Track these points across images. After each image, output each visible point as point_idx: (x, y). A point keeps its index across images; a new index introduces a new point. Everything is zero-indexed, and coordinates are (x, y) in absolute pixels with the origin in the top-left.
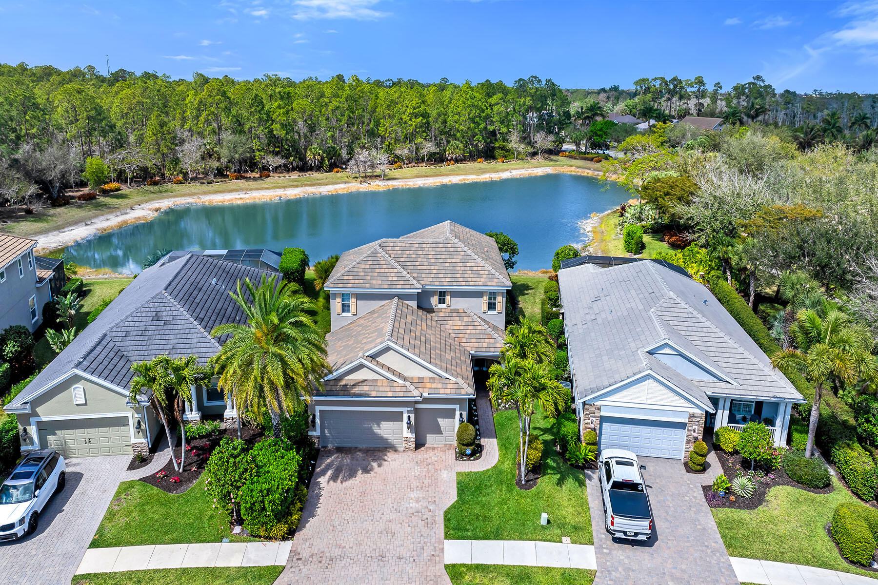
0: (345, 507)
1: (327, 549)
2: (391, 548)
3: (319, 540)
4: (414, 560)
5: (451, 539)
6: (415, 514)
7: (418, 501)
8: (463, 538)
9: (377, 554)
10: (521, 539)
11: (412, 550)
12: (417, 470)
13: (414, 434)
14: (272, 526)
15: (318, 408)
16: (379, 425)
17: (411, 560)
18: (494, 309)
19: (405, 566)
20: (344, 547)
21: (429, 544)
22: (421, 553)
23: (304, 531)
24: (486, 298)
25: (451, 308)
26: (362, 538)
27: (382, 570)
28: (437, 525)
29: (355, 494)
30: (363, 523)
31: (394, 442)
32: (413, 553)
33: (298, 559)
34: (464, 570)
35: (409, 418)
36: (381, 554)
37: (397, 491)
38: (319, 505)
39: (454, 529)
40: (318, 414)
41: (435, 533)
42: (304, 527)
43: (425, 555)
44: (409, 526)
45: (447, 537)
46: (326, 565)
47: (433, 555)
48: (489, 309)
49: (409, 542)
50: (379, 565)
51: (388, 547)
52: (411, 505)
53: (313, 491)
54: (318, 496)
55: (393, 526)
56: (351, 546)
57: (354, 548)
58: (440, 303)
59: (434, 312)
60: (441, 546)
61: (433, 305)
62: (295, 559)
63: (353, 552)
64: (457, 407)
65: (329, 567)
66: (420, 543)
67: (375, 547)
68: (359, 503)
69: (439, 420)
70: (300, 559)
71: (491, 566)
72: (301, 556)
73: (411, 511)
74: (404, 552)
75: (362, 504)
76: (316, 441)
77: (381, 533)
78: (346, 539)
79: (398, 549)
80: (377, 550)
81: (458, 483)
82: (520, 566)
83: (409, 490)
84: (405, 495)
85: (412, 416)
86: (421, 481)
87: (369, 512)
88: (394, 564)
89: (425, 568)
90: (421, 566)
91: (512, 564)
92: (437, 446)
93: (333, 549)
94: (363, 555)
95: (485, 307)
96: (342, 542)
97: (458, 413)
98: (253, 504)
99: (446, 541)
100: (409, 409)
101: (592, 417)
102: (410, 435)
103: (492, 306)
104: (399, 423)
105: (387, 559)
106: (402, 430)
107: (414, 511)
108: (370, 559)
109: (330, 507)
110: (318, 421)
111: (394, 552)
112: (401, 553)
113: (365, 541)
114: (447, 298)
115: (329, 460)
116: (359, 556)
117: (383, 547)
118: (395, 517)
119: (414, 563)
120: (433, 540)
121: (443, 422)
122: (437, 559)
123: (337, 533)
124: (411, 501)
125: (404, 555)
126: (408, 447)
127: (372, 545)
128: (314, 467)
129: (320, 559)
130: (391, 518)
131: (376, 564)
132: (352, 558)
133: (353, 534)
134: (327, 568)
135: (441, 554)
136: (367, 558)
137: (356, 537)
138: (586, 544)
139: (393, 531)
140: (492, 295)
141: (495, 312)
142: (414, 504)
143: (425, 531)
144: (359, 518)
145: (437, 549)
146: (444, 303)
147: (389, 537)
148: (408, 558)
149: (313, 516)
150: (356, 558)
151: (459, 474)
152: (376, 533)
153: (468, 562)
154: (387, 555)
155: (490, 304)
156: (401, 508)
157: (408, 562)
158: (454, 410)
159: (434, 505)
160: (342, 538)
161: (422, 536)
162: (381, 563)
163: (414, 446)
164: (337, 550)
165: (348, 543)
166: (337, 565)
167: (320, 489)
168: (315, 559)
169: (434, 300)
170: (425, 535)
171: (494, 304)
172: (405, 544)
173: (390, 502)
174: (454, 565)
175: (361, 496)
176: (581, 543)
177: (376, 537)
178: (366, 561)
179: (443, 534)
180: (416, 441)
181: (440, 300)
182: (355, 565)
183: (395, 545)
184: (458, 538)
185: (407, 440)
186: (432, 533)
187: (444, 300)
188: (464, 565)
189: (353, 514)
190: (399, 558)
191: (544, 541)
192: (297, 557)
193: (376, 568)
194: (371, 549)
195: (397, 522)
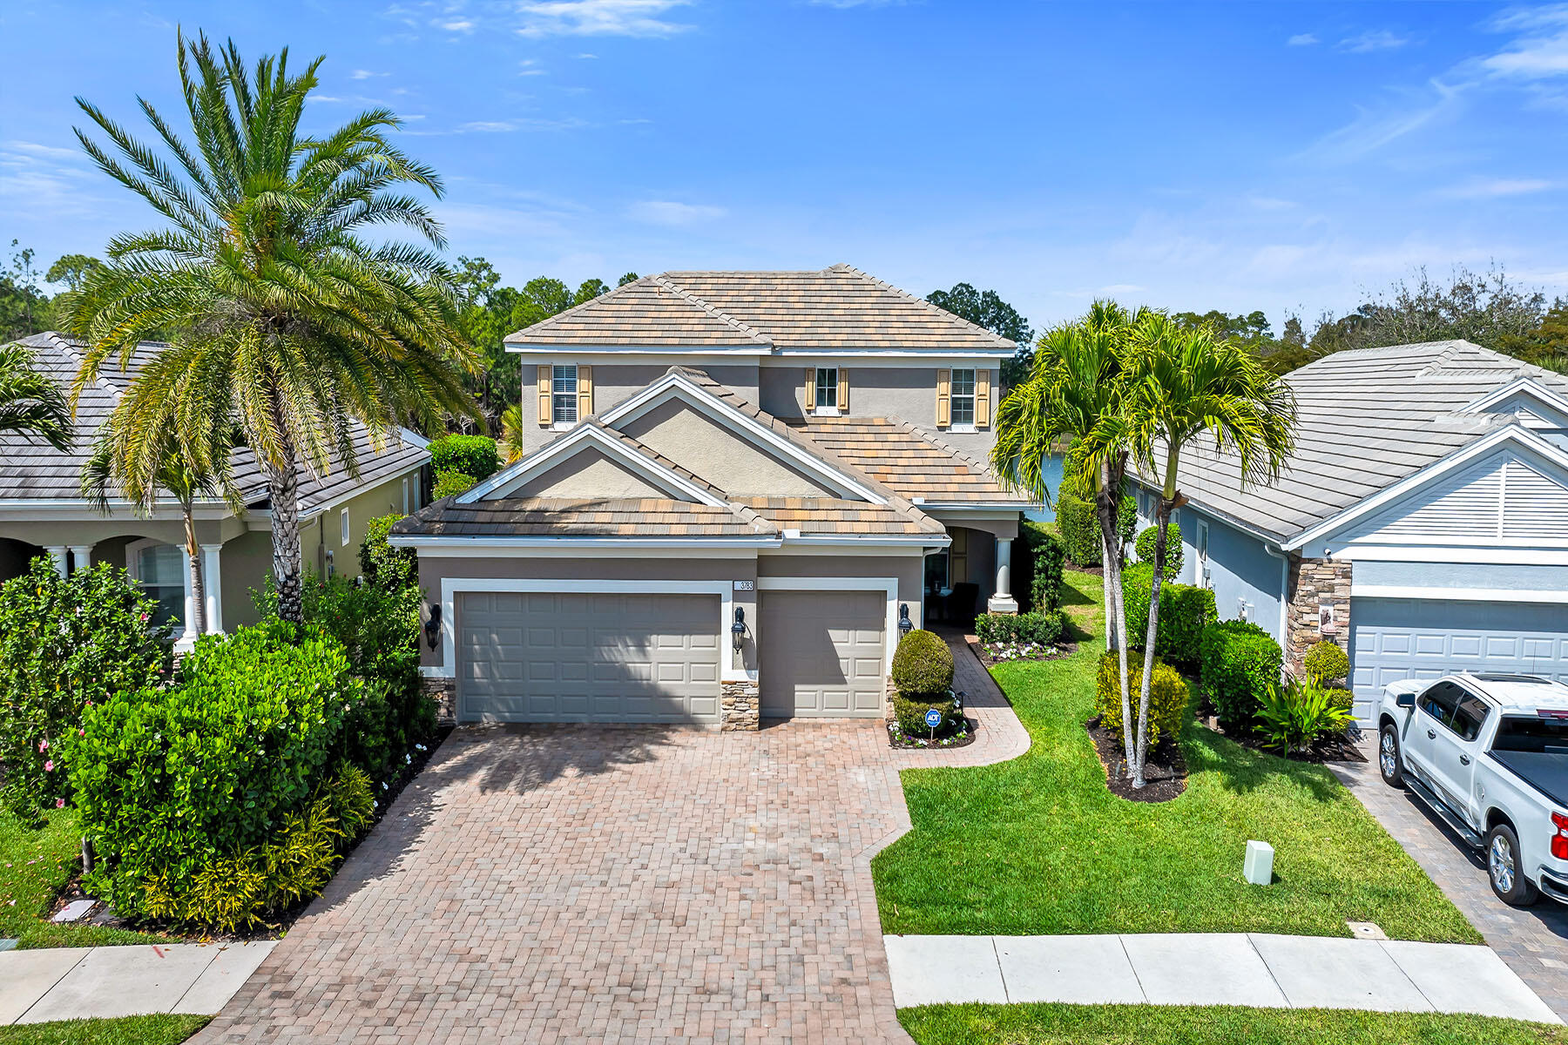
0: (508, 852)
1: (407, 966)
2: (673, 960)
3: (384, 937)
4: (766, 998)
5: (910, 931)
6: (763, 867)
7: (772, 835)
8: (956, 928)
9: (613, 980)
10: (1185, 928)
11: (756, 965)
12: (768, 768)
13: (756, 673)
14: (197, 870)
15: (449, 586)
16: (641, 647)
17: (755, 996)
18: (969, 418)
19: (726, 1015)
20: (481, 959)
21: (821, 948)
22: (792, 976)
23: (337, 912)
24: (944, 387)
25: (852, 416)
26: (558, 932)
27: (630, 1028)
28: (851, 895)
29: (548, 819)
30: (567, 889)
31: (693, 706)
32: (763, 974)
33: (276, 995)
34: (988, 1023)
35: (739, 615)
36: (629, 976)
37: (698, 812)
38: (414, 846)
39: (916, 903)
40: (448, 605)
41: (845, 916)
42: (342, 900)
43: (811, 979)
44: (743, 898)
45: (892, 926)
46: (391, 1013)
47: (844, 981)
48: (955, 418)
49: (743, 943)
50: (614, 1013)
51: (659, 957)
52: (749, 844)
53: (403, 814)
54: (417, 827)
55: (683, 898)
56: (509, 954)
57: (520, 962)
58: (820, 402)
59: (806, 424)
60: (873, 954)
61: (803, 408)
62: (265, 993)
63: (515, 973)
64: (890, 585)
65: (402, 1020)
66: (786, 944)
67: (604, 958)
68: (560, 840)
69: (834, 634)
70: (287, 995)
71: (1099, 1009)
72: (293, 985)
73: (750, 859)
74: (723, 973)
75: (569, 843)
76: (442, 698)
77: (634, 917)
78: (491, 935)
79: (699, 965)
80: (616, 968)
81: (909, 792)
82: (1220, 1010)
83: (741, 810)
84: (726, 820)
85: (750, 609)
86: (783, 789)
87: (596, 862)
88: (679, 1009)
89: (814, 1022)
90: (797, 1016)
91: (1187, 1002)
92: (828, 721)
93: (433, 967)
94: (555, 981)
95: (943, 412)
96: (473, 943)
97: (892, 607)
98: (119, 769)
99: (890, 940)
100: (739, 585)
101: (1325, 602)
102: (741, 675)
103: (961, 410)
104: (707, 639)
105: (651, 994)
106: (717, 663)
107: (760, 858)
108: (580, 994)
109: (451, 850)
110: (448, 627)
111: (683, 974)
112: (712, 976)
113: (569, 940)
114: (841, 387)
115: (478, 749)
116: (538, 987)
117: (639, 960)
118: (688, 873)
119: (767, 1007)
120: (840, 936)
121: (845, 642)
122: (863, 992)
123: (462, 915)
124: (750, 835)
125: (726, 983)
126: (735, 715)
127: (593, 951)
128: (422, 760)
129: (368, 996)
130: (675, 877)
131: (604, 1011)
132: (506, 991)
133: (524, 920)
134: (390, 1022)
135: (877, 978)
136: (566, 992)
137: (534, 928)
138: (1454, 941)
139: (681, 912)
140: (963, 379)
141: (970, 428)
142: (761, 842)
143: (809, 912)
144: (555, 879)
145: (857, 961)
146: (832, 403)
147: (666, 927)
148: (740, 991)
149: (382, 871)
150: (522, 990)
151: (907, 774)
152: (615, 918)
153: (996, 997)
154: (654, 981)
155: (955, 403)
156: (713, 853)
157: (739, 1003)
158: (882, 595)
159: (833, 845)
160: (480, 931)
161: (794, 924)
162: (627, 1009)
163: (755, 712)
164: (449, 966)
165: (499, 946)
166: (437, 1014)
167: (430, 808)
168: (348, 993)
169: (805, 394)
170: (809, 923)
171: (969, 404)
172: (729, 949)
173: (672, 837)
174: (939, 1011)
175: (569, 825)
176: (1431, 939)
177: (612, 928)
178: (561, 1003)
179: (874, 918)
180: (761, 696)
181: (820, 393)
182: (511, 1016)
183: (688, 952)
184: (938, 929)
185: (732, 689)
186: (833, 916)
187: (832, 393)
188: (982, 1009)
189: (535, 868)
190: (705, 991)
191: (1282, 930)
192: (278, 987)
193: (599, 1024)
194: (589, 964)
195: (698, 889)
